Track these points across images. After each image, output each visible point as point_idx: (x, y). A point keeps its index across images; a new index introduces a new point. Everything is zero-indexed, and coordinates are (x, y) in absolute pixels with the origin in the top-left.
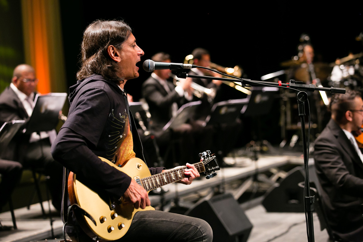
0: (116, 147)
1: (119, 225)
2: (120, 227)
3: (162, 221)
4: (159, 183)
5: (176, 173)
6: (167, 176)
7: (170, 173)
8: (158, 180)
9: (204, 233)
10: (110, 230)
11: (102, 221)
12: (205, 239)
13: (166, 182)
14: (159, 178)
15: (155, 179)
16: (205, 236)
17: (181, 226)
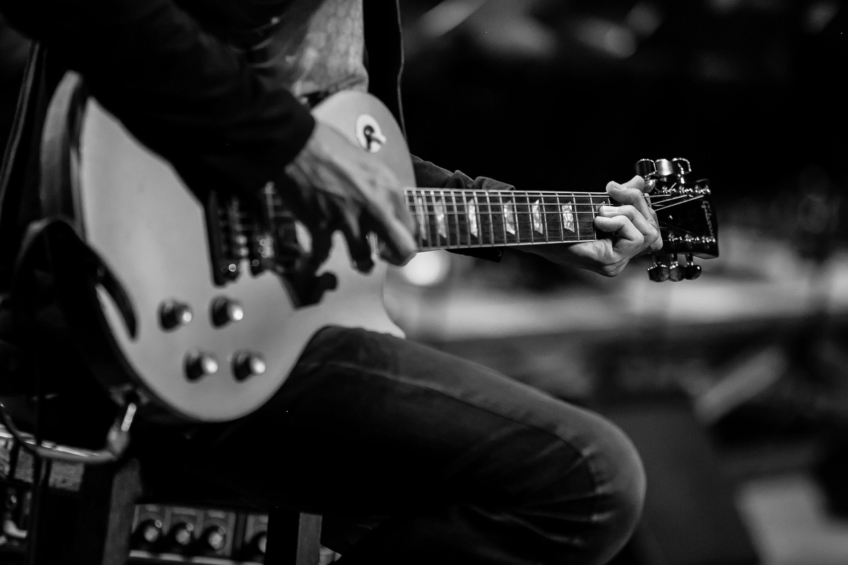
0: (275, 20)
1: (241, 359)
2: (242, 370)
3: (429, 393)
4: (442, 230)
5: (525, 208)
6: (483, 208)
7: (498, 201)
8: (440, 217)
9: (602, 483)
10: (194, 370)
11: (169, 319)
12: (601, 510)
13: (472, 236)
14: (450, 208)
15: (431, 208)
16: (605, 497)
17: (506, 431)
